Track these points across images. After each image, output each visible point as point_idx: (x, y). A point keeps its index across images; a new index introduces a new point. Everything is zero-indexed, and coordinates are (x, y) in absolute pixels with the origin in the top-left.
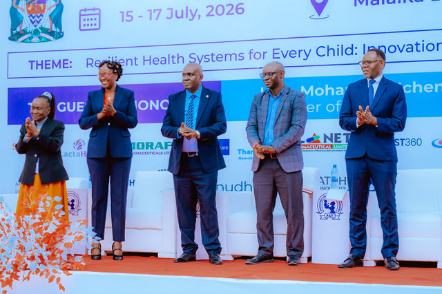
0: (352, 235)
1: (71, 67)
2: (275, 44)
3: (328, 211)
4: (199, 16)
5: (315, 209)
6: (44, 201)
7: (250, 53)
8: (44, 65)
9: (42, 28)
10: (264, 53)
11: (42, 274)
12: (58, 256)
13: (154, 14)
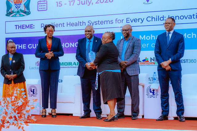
0: (162, 105)
1: (34, 28)
2: (128, 16)
3: (151, 94)
4: (92, 3)
5: (146, 93)
6: (17, 90)
7: (116, 20)
8: (22, 27)
9: (21, 10)
10: (122, 20)
11: (15, 125)
12: (23, 116)
13: (72, 3)
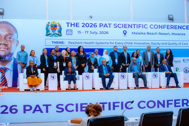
1: (64, 43)
4: (98, 34)
7: (110, 43)
8: (57, 43)
9: (55, 33)
10: (113, 43)
13: (87, 32)
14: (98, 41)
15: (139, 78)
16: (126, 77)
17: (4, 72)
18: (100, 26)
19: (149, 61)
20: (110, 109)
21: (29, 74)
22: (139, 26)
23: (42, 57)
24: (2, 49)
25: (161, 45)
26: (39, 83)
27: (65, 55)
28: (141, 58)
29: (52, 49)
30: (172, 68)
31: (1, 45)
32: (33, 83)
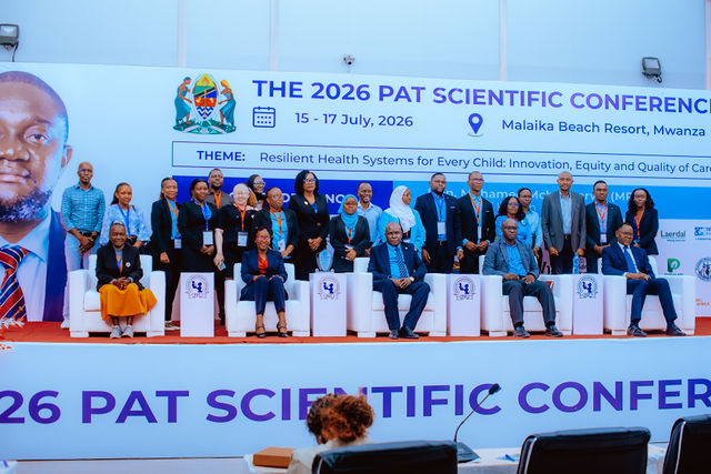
1: (243, 160)
2: (440, 153)
4: (372, 124)
7: (419, 159)
8: (216, 155)
9: (211, 121)
10: (431, 160)
13: (330, 118)
14: (374, 154)
15: (527, 295)
16: (477, 291)
17: (15, 265)
18: (382, 96)
19: (567, 229)
20: (411, 412)
21: (106, 273)
22: (529, 98)
23: (160, 211)
24: (6, 178)
25: (612, 171)
26: (143, 310)
27: (245, 201)
28: (533, 219)
29: (196, 180)
30: (652, 259)
31: (6, 162)
32: (122, 309)
